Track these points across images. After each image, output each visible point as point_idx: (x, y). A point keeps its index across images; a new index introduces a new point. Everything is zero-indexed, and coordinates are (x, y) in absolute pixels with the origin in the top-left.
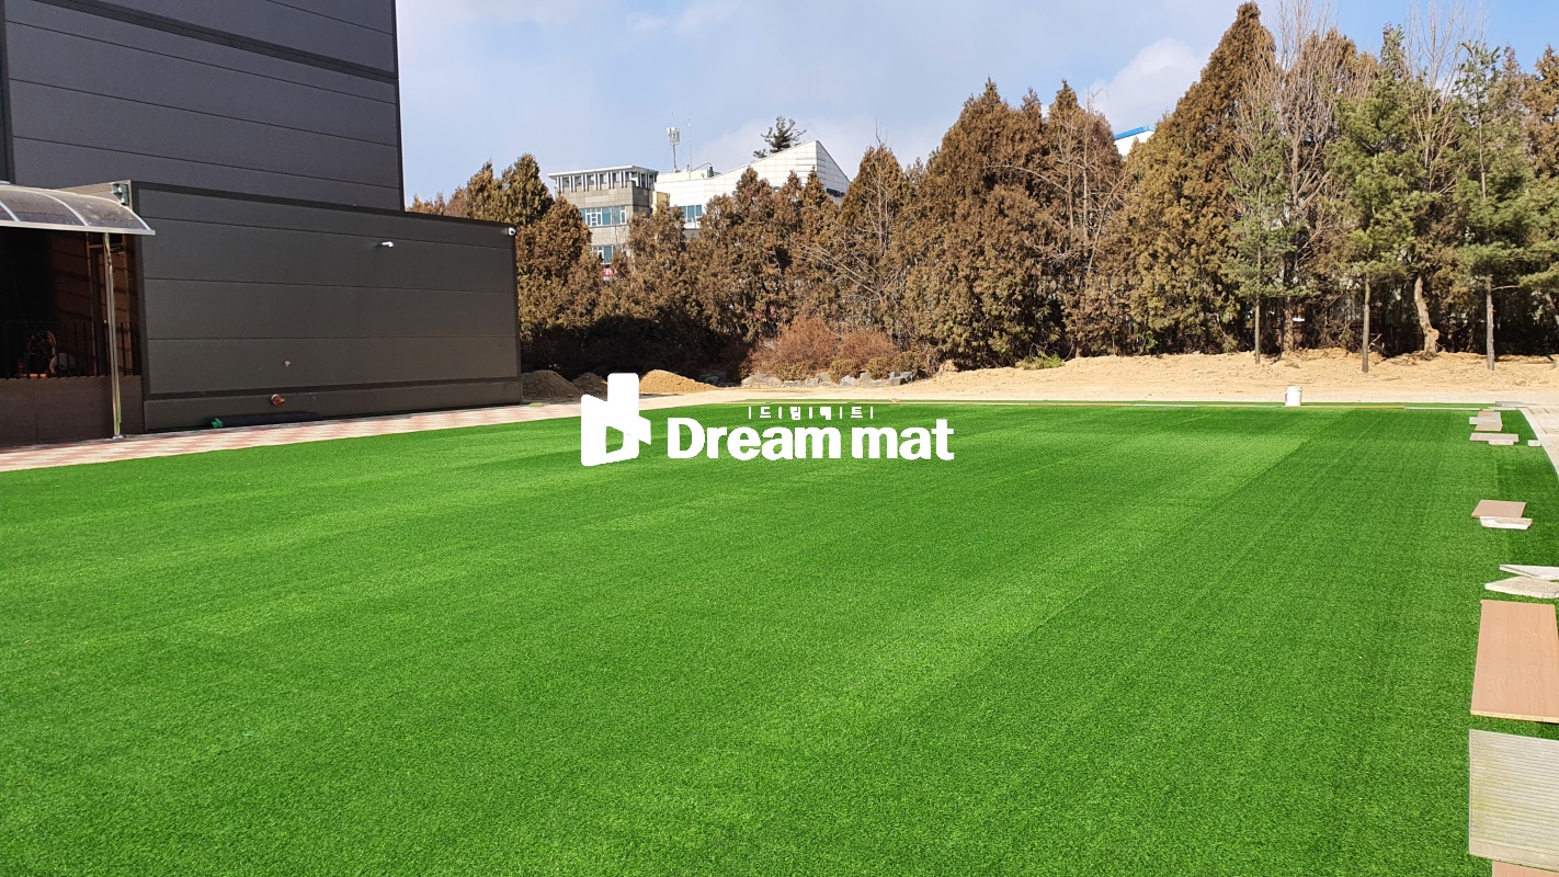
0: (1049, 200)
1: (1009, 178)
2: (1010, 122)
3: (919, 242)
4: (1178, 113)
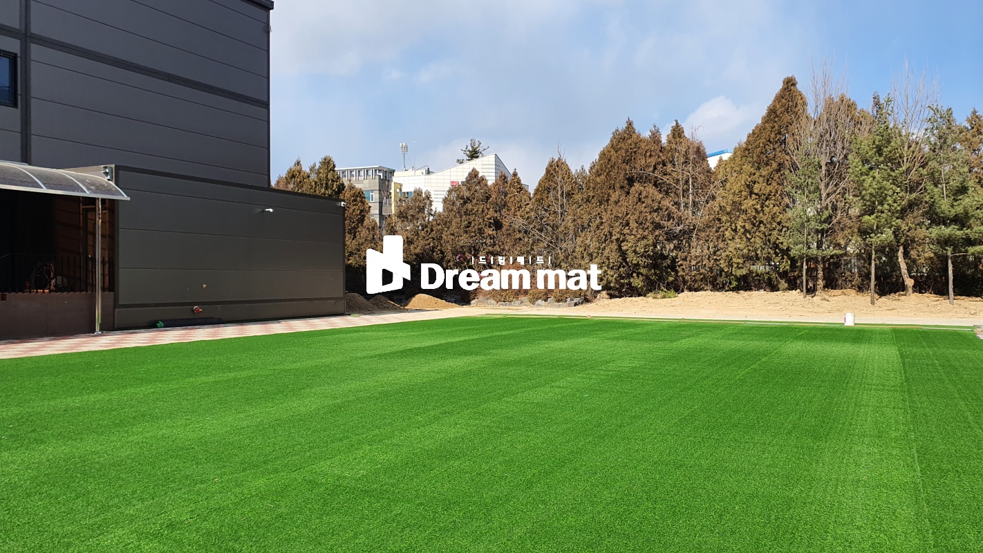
0: (667, 193)
1: (643, 179)
2: (643, 145)
3: (586, 217)
4: (748, 142)
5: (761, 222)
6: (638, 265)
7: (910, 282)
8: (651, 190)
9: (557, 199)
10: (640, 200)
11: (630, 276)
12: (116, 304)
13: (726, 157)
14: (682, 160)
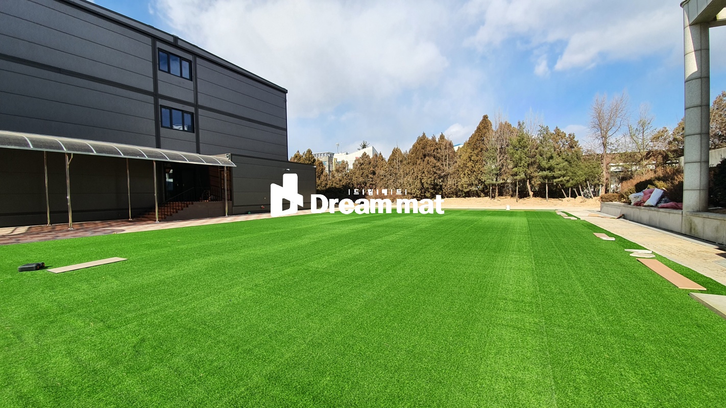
0: (439, 160)
1: (429, 155)
2: (429, 142)
3: (408, 170)
4: (469, 141)
5: (474, 171)
6: (428, 188)
7: (531, 193)
8: (432, 159)
9: (396, 163)
10: (428, 163)
11: (425, 192)
12: (233, 206)
13: (461, 146)
14: (444, 148)
